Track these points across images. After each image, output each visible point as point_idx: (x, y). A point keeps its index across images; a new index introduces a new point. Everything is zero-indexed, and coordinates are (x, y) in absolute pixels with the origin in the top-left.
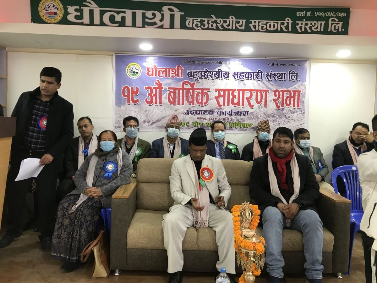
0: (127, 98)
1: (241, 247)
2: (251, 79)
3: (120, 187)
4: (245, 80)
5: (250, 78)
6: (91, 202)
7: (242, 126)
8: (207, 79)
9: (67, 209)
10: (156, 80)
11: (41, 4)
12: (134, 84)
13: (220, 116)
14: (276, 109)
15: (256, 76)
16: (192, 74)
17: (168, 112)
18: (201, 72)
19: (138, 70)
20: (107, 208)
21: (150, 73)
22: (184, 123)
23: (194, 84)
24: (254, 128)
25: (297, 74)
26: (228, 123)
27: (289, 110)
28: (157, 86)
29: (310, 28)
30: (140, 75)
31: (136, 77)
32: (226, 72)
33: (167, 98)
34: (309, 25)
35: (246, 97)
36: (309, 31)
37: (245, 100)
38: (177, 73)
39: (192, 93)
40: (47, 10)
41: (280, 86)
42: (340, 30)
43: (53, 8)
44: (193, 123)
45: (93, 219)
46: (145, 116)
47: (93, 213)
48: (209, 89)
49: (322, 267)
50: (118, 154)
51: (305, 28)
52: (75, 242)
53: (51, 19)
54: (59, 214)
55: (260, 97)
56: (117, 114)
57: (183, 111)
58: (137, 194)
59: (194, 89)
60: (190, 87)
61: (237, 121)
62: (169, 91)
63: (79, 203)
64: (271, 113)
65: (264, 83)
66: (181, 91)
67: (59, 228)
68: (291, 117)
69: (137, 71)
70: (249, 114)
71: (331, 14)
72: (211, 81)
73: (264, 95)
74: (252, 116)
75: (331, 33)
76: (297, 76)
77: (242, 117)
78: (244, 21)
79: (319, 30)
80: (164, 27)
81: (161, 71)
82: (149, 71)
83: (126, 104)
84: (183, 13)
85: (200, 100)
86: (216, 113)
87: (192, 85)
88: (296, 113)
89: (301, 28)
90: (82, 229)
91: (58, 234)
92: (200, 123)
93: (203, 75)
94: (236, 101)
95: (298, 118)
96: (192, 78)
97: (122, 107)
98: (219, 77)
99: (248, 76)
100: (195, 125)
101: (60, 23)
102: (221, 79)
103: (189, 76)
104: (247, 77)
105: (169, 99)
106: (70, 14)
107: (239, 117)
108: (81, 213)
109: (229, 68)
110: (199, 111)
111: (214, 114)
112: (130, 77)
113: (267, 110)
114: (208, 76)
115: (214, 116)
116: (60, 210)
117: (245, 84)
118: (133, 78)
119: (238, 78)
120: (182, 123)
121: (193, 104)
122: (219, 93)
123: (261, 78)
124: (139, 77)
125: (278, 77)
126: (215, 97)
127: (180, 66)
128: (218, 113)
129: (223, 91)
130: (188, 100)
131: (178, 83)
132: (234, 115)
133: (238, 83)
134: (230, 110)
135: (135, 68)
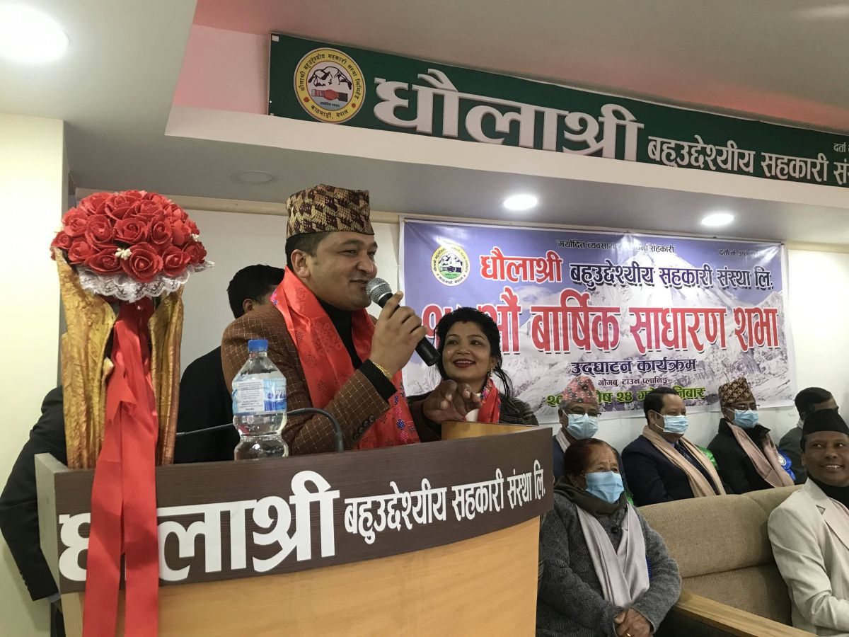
2: (694, 285)
4: (683, 286)
5: (692, 282)
8: (611, 284)
10: (505, 287)
12: (452, 300)
13: (645, 374)
14: (742, 352)
15: (702, 278)
16: (581, 273)
17: (534, 370)
18: (600, 268)
19: (461, 263)
21: (490, 271)
23: (586, 296)
24: (707, 398)
25: (768, 273)
27: (763, 352)
28: (507, 305)
30: (467, 274)
31: (456, 282)
32: (647, 269)
33: (530, 333)
35: (689, 327)
37: (688, 333)
38: (548, 271)
39: (583, 320)
40: (318, 85)
43: (335, 81)
48: (617, 310)
53: (327, 112)
55: (712, 325)
56: (413, 382)
57: (567, 365)
59: (587, 310)
60: (578, 305)
61: (677, 385)
62: (535, 316)
64: (734, 360)
65: (715, 293)
66: (560, 314)
68: (767, 368)
69: (458, 265)
70: (697, 365)
72: (620, 288)
73: (718, 320)
74: (703, 371)
76: (767, 277)
77: (685, 373)
80: (604, 154)
82: (486, 266)
84: (642, 126)
85: (600, 335)
86: (636, 368)
87: (583, 300)
88: (774, 360)
92: (605, 395)
93: (603, 275)
94: (670, 336)
95: (779, 370)
96: (580, 284)
98: (635, 281)
99: (688, 278)
101: (354, 122)
102: (638, 284)
103: (575, 277)
104: (686, 279)
105: (535, 335)
107: (680, 375)
109: (652, 260)
110: (602, 363)
111: (632, 371)
112: (440, 280)
113: (727, 354)
114: (612, 276)
115: (633, 374)
117: (683, 297)
118: (447, 284)
119: (669, 282)
121: (588, 348)
122: (639, 318)
123: (711, 283)
124: (463, 280)
125: (738, 280)
126: (631, 327)
127: (554, 254)
128: (639, 368)
129: (644, 313)
130: (576, 338)
131: (554, 296)
132: (671, 370)
133: (671, 295)
134: (662, 359)
135: (453, 257)
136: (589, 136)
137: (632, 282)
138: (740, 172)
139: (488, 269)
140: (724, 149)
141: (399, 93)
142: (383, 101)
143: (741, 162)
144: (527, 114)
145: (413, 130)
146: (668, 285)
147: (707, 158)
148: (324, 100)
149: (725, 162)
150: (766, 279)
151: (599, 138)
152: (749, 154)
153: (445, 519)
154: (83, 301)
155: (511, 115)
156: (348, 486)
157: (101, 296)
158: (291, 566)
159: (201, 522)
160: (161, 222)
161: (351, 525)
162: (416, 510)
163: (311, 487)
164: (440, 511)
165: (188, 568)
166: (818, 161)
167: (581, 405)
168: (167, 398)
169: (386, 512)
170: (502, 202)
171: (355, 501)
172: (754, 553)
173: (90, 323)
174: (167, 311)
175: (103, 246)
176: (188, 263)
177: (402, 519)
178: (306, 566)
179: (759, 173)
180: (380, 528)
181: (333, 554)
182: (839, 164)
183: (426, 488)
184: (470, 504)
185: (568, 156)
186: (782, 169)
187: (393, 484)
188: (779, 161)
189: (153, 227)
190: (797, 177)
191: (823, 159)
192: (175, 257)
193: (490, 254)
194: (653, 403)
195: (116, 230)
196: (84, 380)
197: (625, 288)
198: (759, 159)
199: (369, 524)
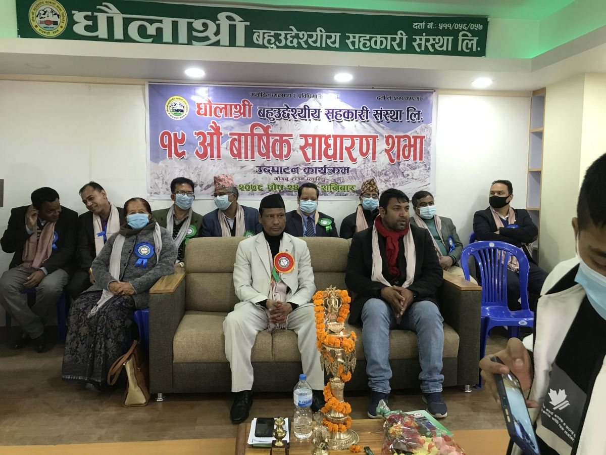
0: (167, 149)
1: (325, 345)
2: (352, 120)
3: (161, 278)
4: (344, 121)
5: (351, 118)
6: (120, 301)
7: (340, 190)
8: (287, 120)
9: (84, 312)
10: (212, 121)
11: (33, 9)
12: (177, 128)
13: (309, 175)
14: (389, 164)
15: (360, 116)
16: (266, 113)
17: (231, 169)
18: (279, 109)
19: (184, 107)
20: (143, 310)
21: (202, 111)
22: (255, 186)
23: (269, 127)
24: (356, 192)
25: (419, 112)
26: (320, 186)
27: (408, 164)
28: (213, 131)
29: (433, 45)
30: (187, 114)
31: (180, 118)
32: (315, 110)
33: (229, 148)
34: (432, 42)
35: (346, 147)
36: (432, 50)
37: (344, 151)
38: (242, 111)
39: (265, 141)
40: (42, 18)
41: (394, 130)
42: (474, 50)
43: (51, 15)
44: (268, 185)
45: (123, 325)
46: (196, 176)
47: (124, 316)
48: (291, 135)
49: (442, 377)
50: (155, 231)
51: (426, 46)
52: (100, 359)
53: (48, 32)
54: (72, 319)
55: (366, 146)
56: (154, 173)
57: (252, 167)
58: (186, 288)
59: (268, 136)
60: (262, 132)
61: (333, 182)
62: (232, 138)
63: (101, 303)
64: (382, 169)
65: (370, 125)
66: (249, 137)
67: (72, 340)
68: (410, 174)
69: (182, 108)
70: (351, 171)
71: (462, 27)
72: (294, 122)
73: (371, 142)
74: (355, 175)
75: (462, 53)
76: (418, 114)
77: (340, 175)
78: (338, 35)
79: (444, 48)
80: (221, 44)
81: (218, 109)
82: (200, 109)
83: (166, 158)
84: (248, 24)
85: (277, 151)
86: (302, 171)
87: (266, 129)
88: (417, 169)
89: (420, 45)
90: (108, 339)
91: (71, 349)
92: (279, 186)
93: (282, 114)
94: (330, 152)
95: (421, 176)
96: (265, 119)
97: (161, 164)
98: (305, 118)
99: (349, 115)
100: (272, 188)
101: (63, 36)
102: (308, 119)
103: (261, 115)
104: (346, 116)
105: (231, 150)
106: (77, 23)
107: (336, 176)
108: (105, 317)
109: (320, 104)
110: (278, 167)
111: (299, 173)
112: (171, 117)
113: (376, 165)
114: (288, 115)
115: (300, 175)
116: (73, 315)
117: (343, 128)
118: (176, 119)
119: (333, 118)
120: (252, 185)
121: (268, 158)
122: (306, 141)
123: (367, 118)
124: (185, 117)
125: (391, 117)
126: (300, 146)
127: (247, 101)
128: (305, 171)
129: (311, 138)
130: (260, 152)
131: (245, 127)
132: (329, 174)
133: (333, 126)
134: (323, 166)
135: (178, 103)
136: (210, 32)
138: (328, 48)
140: (314, 34)
141: (86, 18)
143: (329, 41)
144: (167, 23)
145: (96, 38)
146: (331, 120)
147: (300, 40)
148: (46, 26)
149: (315, 42)
150: (417, 116)
151: (217, 33)
152: (336, 36)
155: (157, 25)
179: (342, 48)
185: (197, 46)
186: (365, 44)
197: (297, 122)
198: (344, 38)
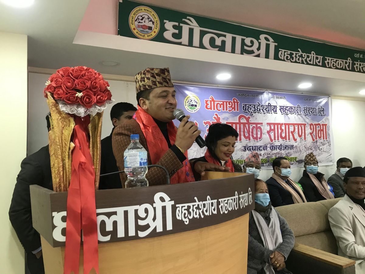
2: (293, 113)
4: (289, 114)
5: (293, 112)
8: (259, 113)
10: (215, 114)
12: (193, 119)
13: (273, 151)
14: (312, 142)
15: (297, 111)
16: (247, 108)
18: (255, 106)
19: (197, 103)
21: (209, 106)
22: (242, 161)
23: (249, 118)
24: (298, 161)
25: (324, 109)
27: (321, 142)
28: (216, 121)
30: (199, 108)
31: (195, 111)
32: (274, 106)
34: (362, 66)
36: (362, 71)
37: (291, 134)
38: (233, 107)
39: (247, 128)
40: (139, 22)
41: (313, 120)
43: (147, 21)
48: (262, 124)
51: (360, 69)
53: (143, 35)
55: (301, 130)
57: (240, 147)
59: (249, 124)
60: (246, 122)
61: (286, 156)
64: (309, 145)
65: (302, 117)
66: (238, 125)
68: (322, 149)
70: (294, 147)
72: (263, 114)
73: (303, 128)
74: (296, 150)
77: (289, 151)
80: (261, 56)
81: (219, 105)
82: (207, 104)
84: (277, 44)
85: (255, 134)
86: (269, 148)
87: (248, 119)
88: (325, 145)
89: (357, 67)
93: (256, 108)
94: (283, 135)
95: (327, 150)
96: (247, 112)
98: (269, 111)
101: (155, 39)
102: (271, 113)
103: (245, 109)
104: (290, 111)
107: (287, 151)
109: (276, 103)
110: (255, 146)
111: (267, 150)
112: (188, 110)
113: (306, 143)
114: (260, 109)
115: (268, 151)
117: (289, 118)
118: (191, 112)
119: (283, 112)
120: (240, 160)
121: (250, 140)
122: (270, 127)
123: (300, 113)
124: (198, 110)
125: (311, 111)
126: (267, 131)
127: (235, 99)
128: (270, 149)
129: (273, 125)
130: (244, 135)
131: (236, 117)
132: (284, 150)
133: (284, 118)
134: (280, 145)
135: (193, 100)
136: (254, 48)
137: (268, 112)
138: (316, 65)
139: (208, 106)
140: (310, 55)
141: (174, 27)
142: (168, 30)
143: (317, 61)
144: (229, 37)
145: (180, 44)
146: (283, 113)
147: (303, 59)
148: (142, 29)
149: (310, 61)
150: (323, 111)
151: (259, 49)
152: (320, 57)
153: (216, 213)
154: (60, 116)
155: (222, 38)
156: (178, 199)
157: (69, 114)
158: (154, 234)
159: (115, 216)
160: (95, 81)
161: (179, 216)
162: (205, 209)
163: (162, 200)
164: (214, 210)
165: (110, 236)
166: (348, 61)
167: (252, 164)
168: (97, 161)
169: (193, 210)
170: (215, 77)
171: (180, 205)
172: (323, 227)
173: (63, 126)
174: (95, 121)
175: (70, 91)
176: (106, 100)
177: (199, 213)
178: (160, 234)
179: (324, 66)
180: (191, 217)
181: (171, 229)
182: (356, 63)
183: (209, 200)
184: (226, 207)
185: (246, 56)
186: (333, 64)
187: (196, 198)
188: (332, 61)
189: (91, 83)
190: (339, 68)
191: (350, 60)
192: (101, 97)
193: (209, 99)
194: (277, 163)
195: (76, 84)
196: (61, 152)
197: (265, 115)
198: (324, 59)
199: (186, 216)
